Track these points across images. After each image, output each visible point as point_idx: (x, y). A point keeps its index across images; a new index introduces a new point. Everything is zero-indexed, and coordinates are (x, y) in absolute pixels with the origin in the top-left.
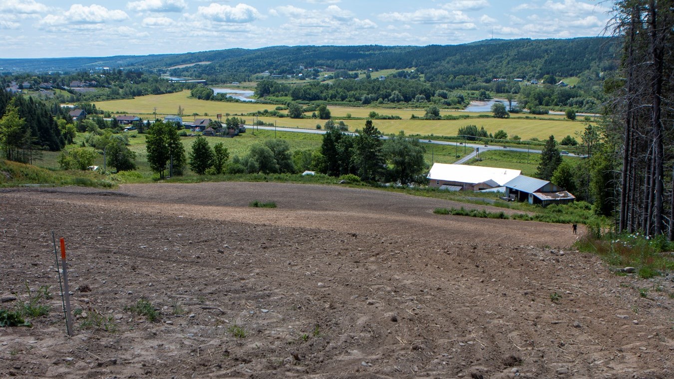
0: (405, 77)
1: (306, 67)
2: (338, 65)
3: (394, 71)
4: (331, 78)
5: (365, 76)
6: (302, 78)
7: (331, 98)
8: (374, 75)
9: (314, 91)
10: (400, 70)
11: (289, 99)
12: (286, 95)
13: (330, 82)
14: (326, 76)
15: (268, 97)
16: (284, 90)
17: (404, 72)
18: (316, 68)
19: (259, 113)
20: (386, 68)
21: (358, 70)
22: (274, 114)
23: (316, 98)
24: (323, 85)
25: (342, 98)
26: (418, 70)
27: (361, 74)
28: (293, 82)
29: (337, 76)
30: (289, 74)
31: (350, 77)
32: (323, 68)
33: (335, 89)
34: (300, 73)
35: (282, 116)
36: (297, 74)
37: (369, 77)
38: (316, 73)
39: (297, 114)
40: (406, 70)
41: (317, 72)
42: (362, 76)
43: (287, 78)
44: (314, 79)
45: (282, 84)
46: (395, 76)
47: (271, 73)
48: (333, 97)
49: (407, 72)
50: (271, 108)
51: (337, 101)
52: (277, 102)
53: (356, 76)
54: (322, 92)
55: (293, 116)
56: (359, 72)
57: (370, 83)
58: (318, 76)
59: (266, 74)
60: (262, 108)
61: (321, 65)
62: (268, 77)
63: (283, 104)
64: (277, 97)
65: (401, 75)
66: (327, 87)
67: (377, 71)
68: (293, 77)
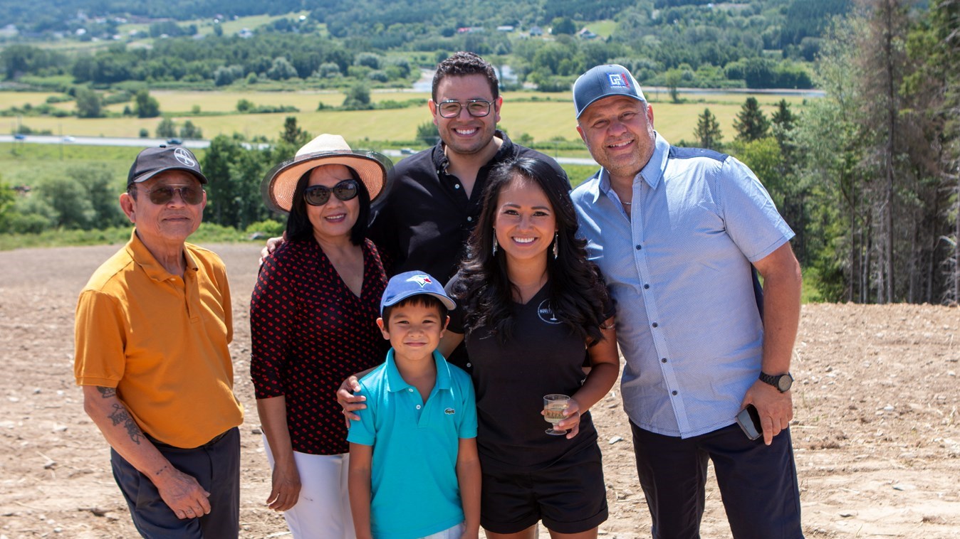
0: (289, 29)
1: (90, 17)
2: (155, 10)
3: (266, 20)
4: (142, 36)
5: (210, 30)
6: (85, 39)
7: (154, 75)
8: (230, 28)
9: (119, 63)
10: (278, 18)
11: (67, 80)
12: (61, 73)
13: (147, 44)
14: (134, 32)
15: (24, 79)
16: (54, 63)
17: (285, 20)
18: (112, 18)
19: (15, 110)
20: (250, 13)
21: (194, 19)
22: (44, 112)
23: (123, 76)
24: (136, 52)
25: (172, 75)
26: (312, 17)
27: (202, 26)
28: (67, 46)
29: (155, 33)
30: (58, 29)
31: (181, 33)
32: (126, 18)
33: (162, 58)
34: (80, 27)
35: (61, 115)
36: (74, 31)
37: (219, 32)
38: (112, 29)
39: (91, 111)
40: (291, 16)
41: (114, 24)
42: (204, 29)
43: (53, 40)
44: (110, 38)
45: (48, 50)
46: (269, 29)
47: (20, 29)
48: (158, 73)
49: (293, 21)
50: (38, 99)
51: (166, 80)
52: (46, 87)
53: (193, 30)
54: (134, 64)
55: (84, 113)
56: (198, 22)
57: (226, 42)
58: (115, 33)
59: (10, 31)
60: (20, 100)
61: (121, 12)
62: (15, 39)
63: (58, 91)
64: (43, 76)
65: (280, 26)
66: (143, 54)
67: (232, 19)
68: (66, 36)
